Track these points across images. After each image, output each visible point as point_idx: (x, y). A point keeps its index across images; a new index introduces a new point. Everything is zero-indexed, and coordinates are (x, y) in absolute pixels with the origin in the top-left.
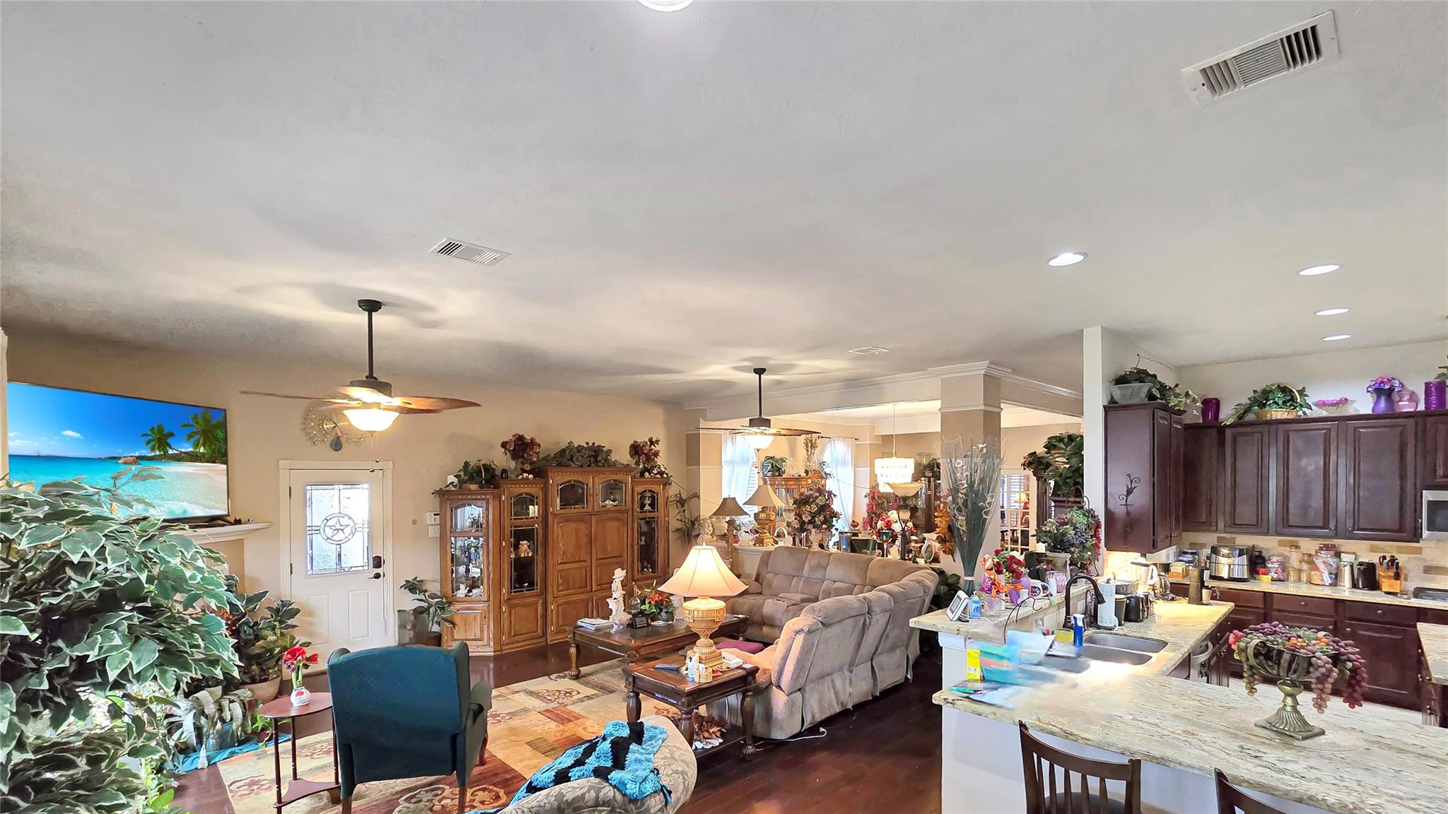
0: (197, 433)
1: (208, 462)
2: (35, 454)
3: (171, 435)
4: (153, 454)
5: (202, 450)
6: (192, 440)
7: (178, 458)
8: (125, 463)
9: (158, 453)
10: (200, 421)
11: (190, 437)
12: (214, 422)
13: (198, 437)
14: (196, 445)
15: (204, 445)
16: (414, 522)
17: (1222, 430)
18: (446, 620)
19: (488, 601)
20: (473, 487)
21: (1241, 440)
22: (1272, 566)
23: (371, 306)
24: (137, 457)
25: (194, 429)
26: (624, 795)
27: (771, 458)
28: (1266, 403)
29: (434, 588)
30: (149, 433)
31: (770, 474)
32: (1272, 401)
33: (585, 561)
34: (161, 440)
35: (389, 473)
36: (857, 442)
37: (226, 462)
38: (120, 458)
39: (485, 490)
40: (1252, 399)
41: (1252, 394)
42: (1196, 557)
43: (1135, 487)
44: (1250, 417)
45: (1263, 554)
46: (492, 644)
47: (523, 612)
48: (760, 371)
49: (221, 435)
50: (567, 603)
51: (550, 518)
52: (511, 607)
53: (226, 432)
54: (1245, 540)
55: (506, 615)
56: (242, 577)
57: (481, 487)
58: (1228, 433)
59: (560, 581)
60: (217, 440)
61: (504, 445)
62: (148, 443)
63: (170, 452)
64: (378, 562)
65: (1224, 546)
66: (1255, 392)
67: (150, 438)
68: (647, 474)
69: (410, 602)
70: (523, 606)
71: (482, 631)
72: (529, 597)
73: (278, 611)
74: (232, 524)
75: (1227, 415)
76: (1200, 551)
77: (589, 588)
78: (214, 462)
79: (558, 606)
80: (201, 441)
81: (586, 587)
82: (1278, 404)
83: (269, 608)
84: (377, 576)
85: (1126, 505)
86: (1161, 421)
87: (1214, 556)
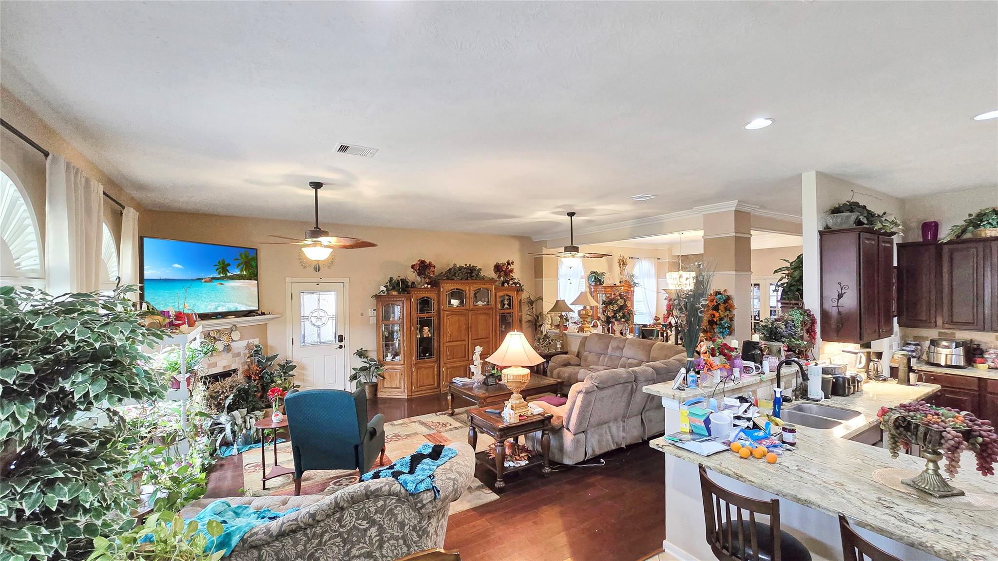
0: (242, 263)
1: (248, 279)
2: (159, 278)
3: (229, 265)
4: (219, 276)
5: (244, 273)
6: (239, 267)
7: (232, 278)
8: (205, 282)
9: (222, 275)
10: (243, 257)
11: (239, 265)
12: (250, 257)
13: (242, 266)
14: (242, 271)
15: (245, 270)
16: (362, 315)
17: (939, 247)
18: (379, 375)
19: (404, 364)
20: (395, 293)
21: (957, 256)
22: (989, 357)
23: (317, 185)
24: (211, 278)
25: (240, 262)
26: (406, 490)
27: (594, 272)
28: (980, 224)
29: (373, 355)
30: (217, 264)
31: (593, 284)
32: (986, 222)
33: (464, 341)
34: (224, 268)
35: (347, 285)
36: (659, 261)
37: (257, 280)
38: (202, 279)
39: (402, 295)
40: (968, 221)
41: (967, 218)
42: (919, 347)
43: (845, 293)
44: (968, 236)
45: (981, 347)
46: (406, 391)
47: (425, 372)
48: (571, 214)
49: (254, 264)
50: (453, 367)
51: (442, 312)
52: (418, 369)
53: (257, 262)
54: (964, 335)
55: (414, 374)
56: (266, 345)
57: (399, 293)
58: (946, 249)
59: (448, 354)
60: (252, 267)
61: (413, 267)
62: (217, 270)
63: (229, 274)
64: (341, 338)
65: (945, 340)
66: (970, 215)
67: (218, 267)
68: (506, 285)
69: (359, 363)
70: (425, 368)
71: (400, 383)
72: (429, 362)
73: (284, 366)
74: (260, 315)
75: (945, 234)
76: (923, 343)
77: (467, 358)
78: (251, 280)
79: (447, 369)
80: (244, 268)
81: (465, 357)
82: (992, 225)
83: (279, 365)
84: (341, 347)
85: (838, 306)
86: (866, 241)
87: (932, 347)
